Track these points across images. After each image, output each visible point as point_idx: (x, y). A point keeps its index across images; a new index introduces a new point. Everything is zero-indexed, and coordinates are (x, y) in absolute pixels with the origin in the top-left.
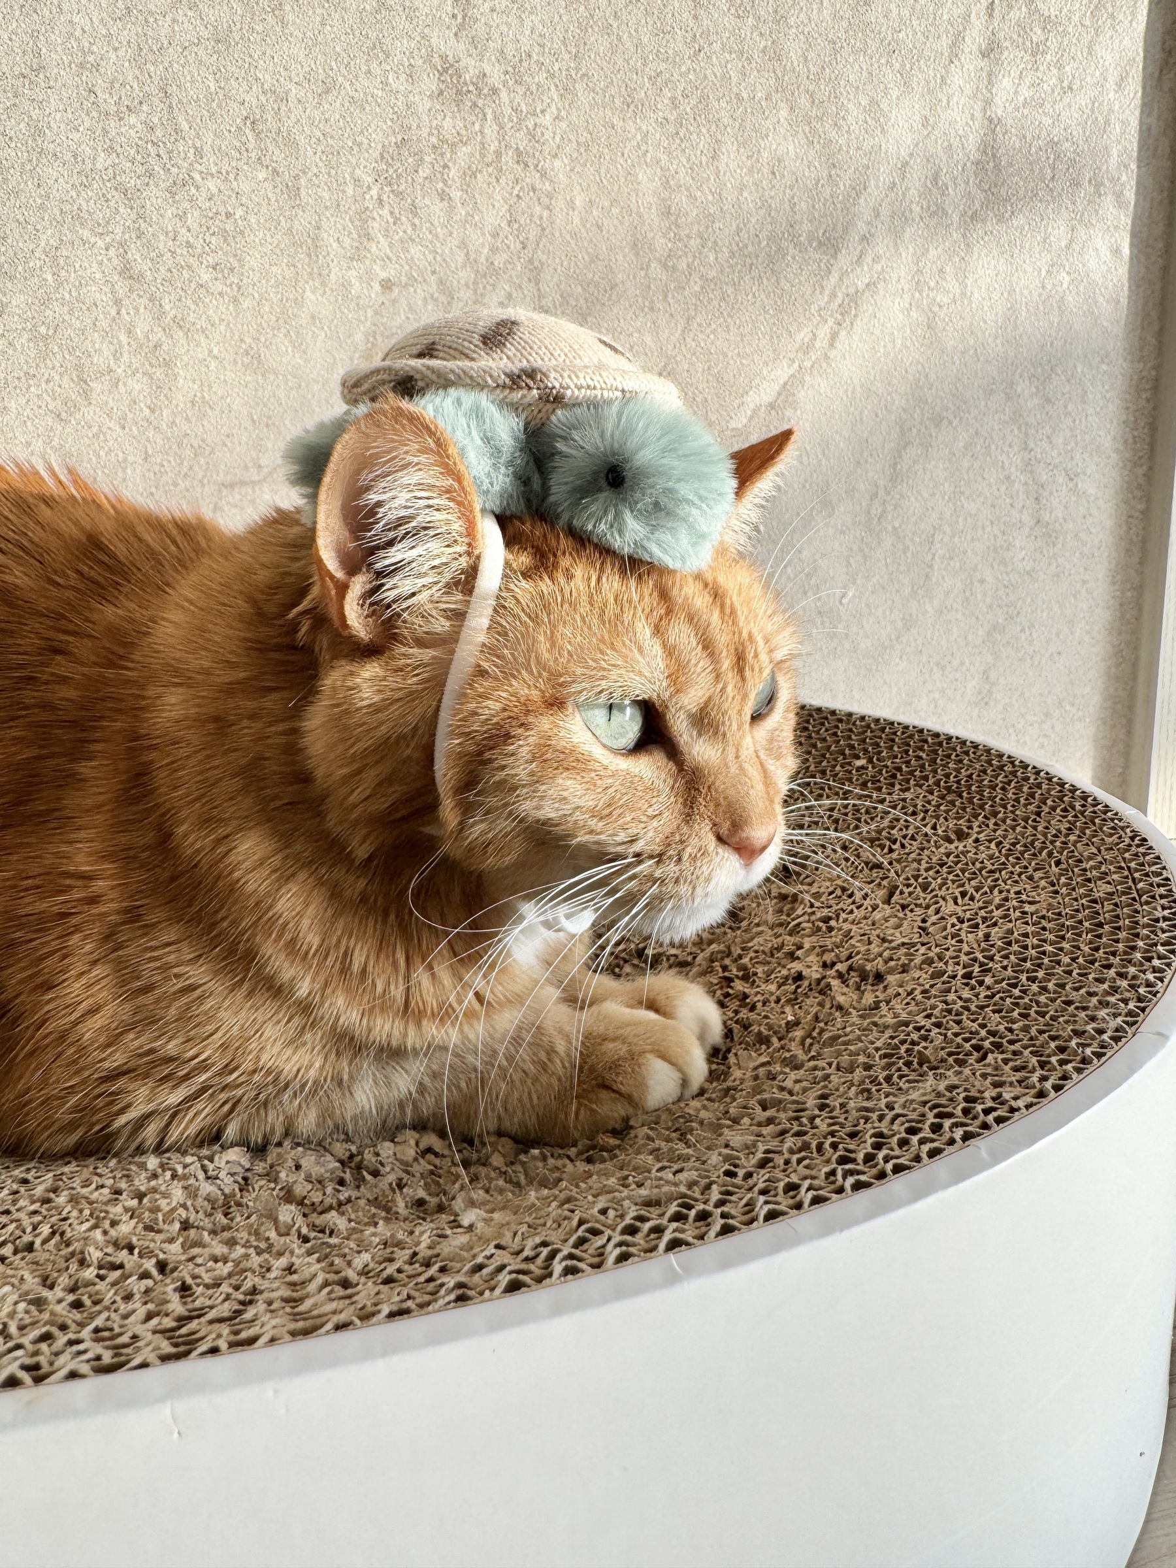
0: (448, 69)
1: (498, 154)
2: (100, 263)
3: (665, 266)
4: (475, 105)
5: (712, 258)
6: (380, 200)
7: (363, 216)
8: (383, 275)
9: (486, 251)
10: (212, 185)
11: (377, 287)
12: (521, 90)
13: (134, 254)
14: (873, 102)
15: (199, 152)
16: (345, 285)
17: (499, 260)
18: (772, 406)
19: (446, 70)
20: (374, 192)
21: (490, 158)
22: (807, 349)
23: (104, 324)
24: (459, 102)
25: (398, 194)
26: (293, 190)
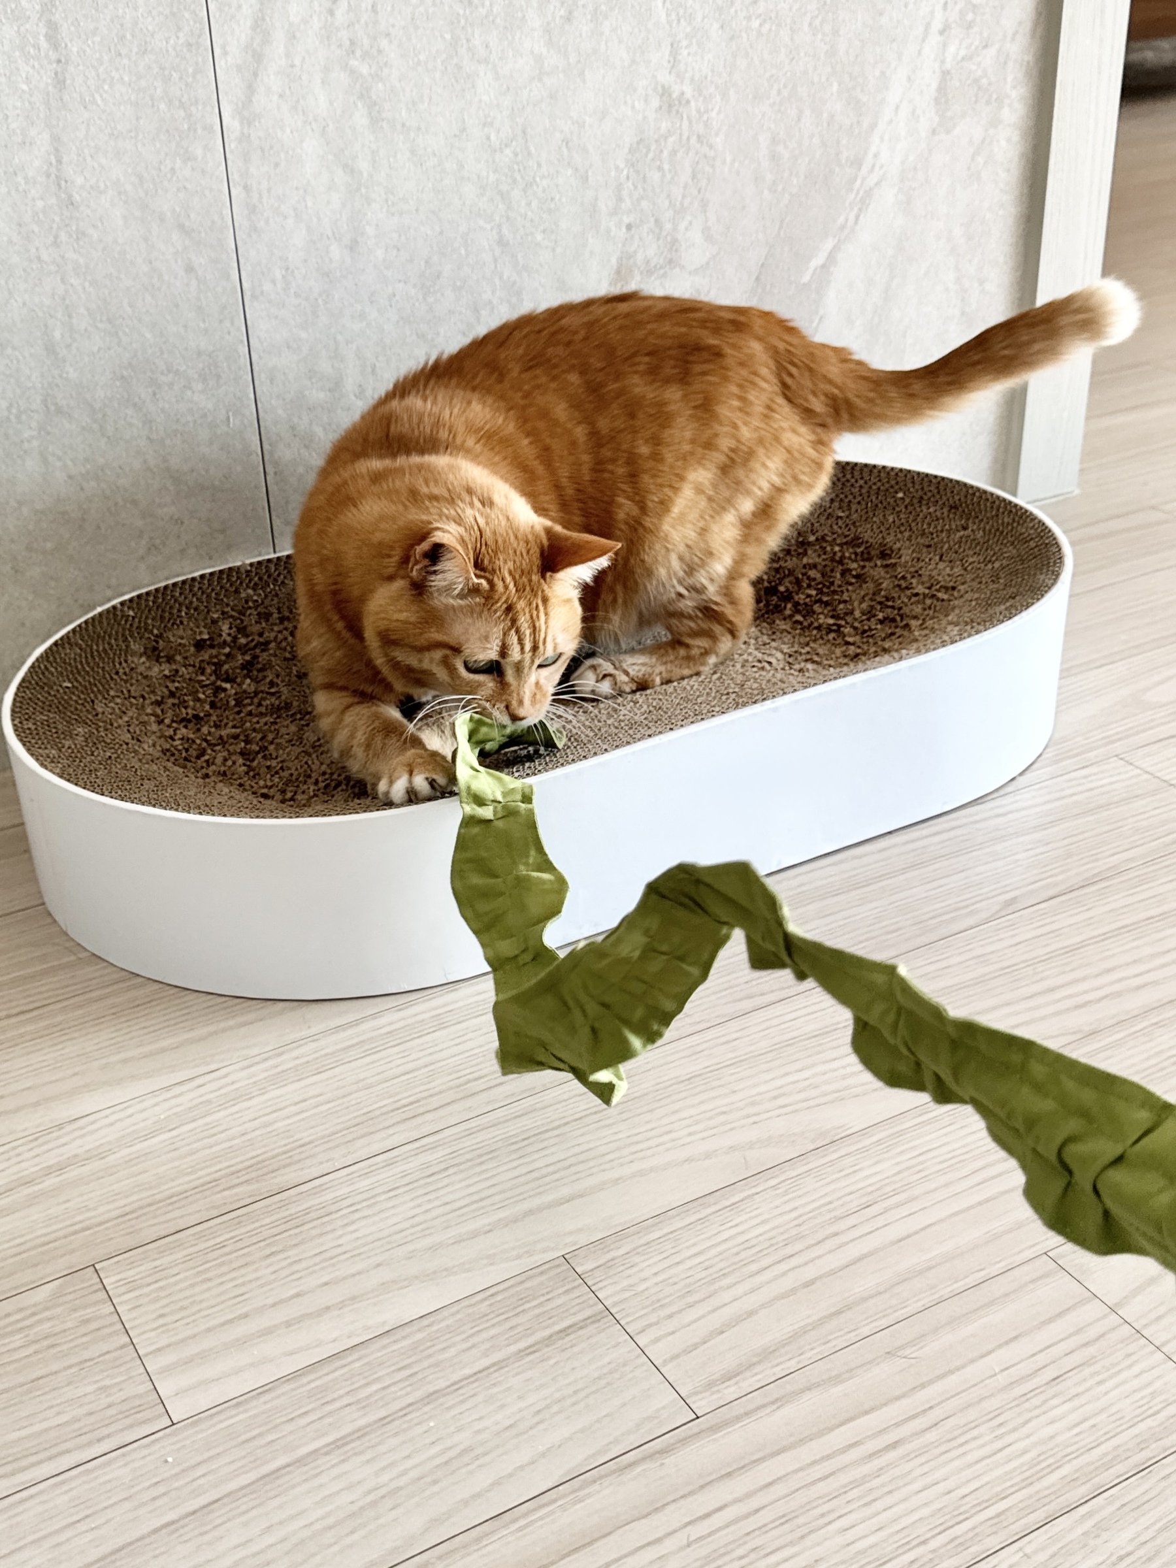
0: (665, 92)
2: (488, 239)
4: (677, 112)
6: (628, 178)
7: (619, 188)
8: (627, 221)
9: (679, 198)
10: (545, 183)
11: (624, 229)
13: (505, 231)
14: (883, 73)
15: (539, 165)
16: (608, 231)
19: (663, 95)
22: (843, 227)
24: (669, 112)
25: (637, 172)
26: (585, 179)
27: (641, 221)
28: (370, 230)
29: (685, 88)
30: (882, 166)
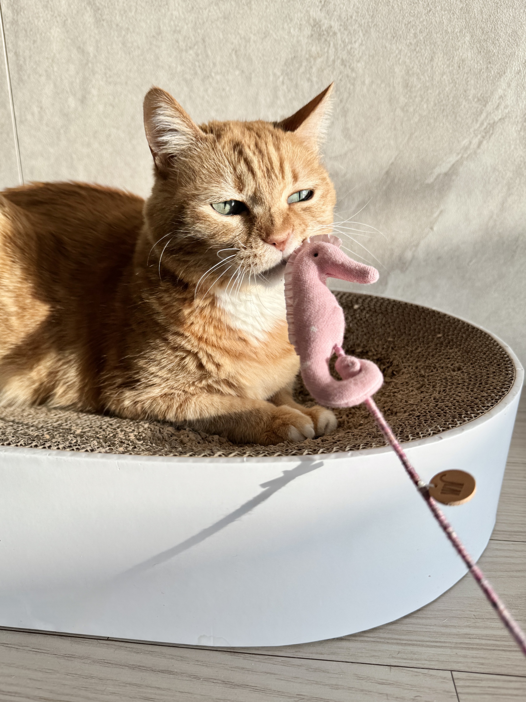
1: (334, 61)
12: (346, 32)
14: (514, 32)
18: (446, 174)
20: (281, 79)
22: (466, 149)
29: (333, 23)
30: (506, 107)
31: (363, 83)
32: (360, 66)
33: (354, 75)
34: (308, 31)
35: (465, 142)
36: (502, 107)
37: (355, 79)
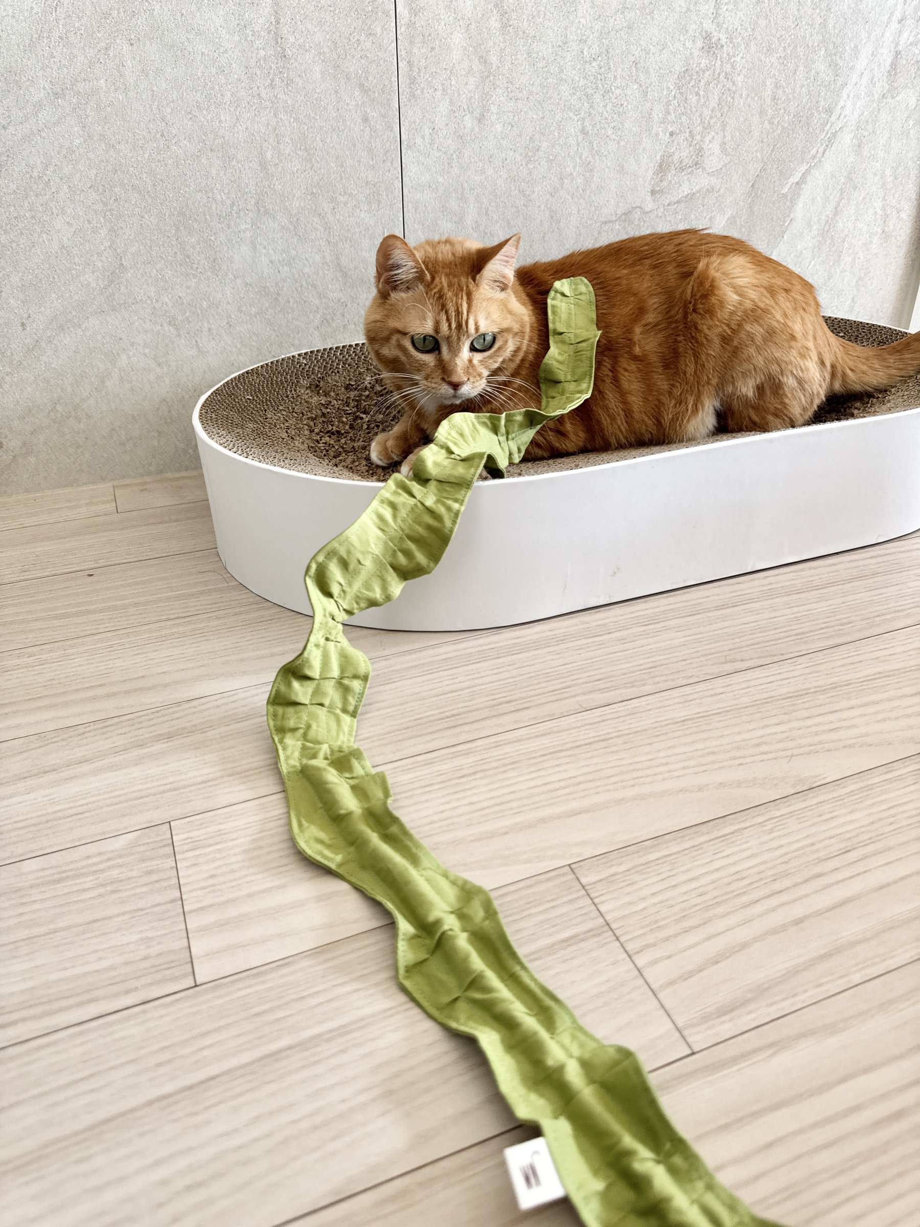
0: (708, 37)
1: (719, 74)
2: (575, 127)
3: (769, 122)
4: (714, 53)
5: (787, 118)
6: (675, 97)
7: (668, 104)
8: (671, 130)
9: (708, 118)
10: (618, 92)
11: (668, 135)
12: (731, 45)
13: (587, 123)
14: (856, 46)
15: (615, 78)
16: (657, 135)
17: (712, 121)
18: (797, 183)
19: (706, 38)
20: (673, 93)
21: (716, 76)
22: (814, 157)
23: (572, 154)
24: (709, 52)
25: (681, 93)
26: (645, 93)
27: (681, 131)
28: (494, 109)
29: (721, 36)
30: (846, 116)
31: (741, 96)
32: (739, 79)
33: (734, 88)
34: (700, 44)
35: (813, 152)
36: (842, 117)
37: (734, 93)
